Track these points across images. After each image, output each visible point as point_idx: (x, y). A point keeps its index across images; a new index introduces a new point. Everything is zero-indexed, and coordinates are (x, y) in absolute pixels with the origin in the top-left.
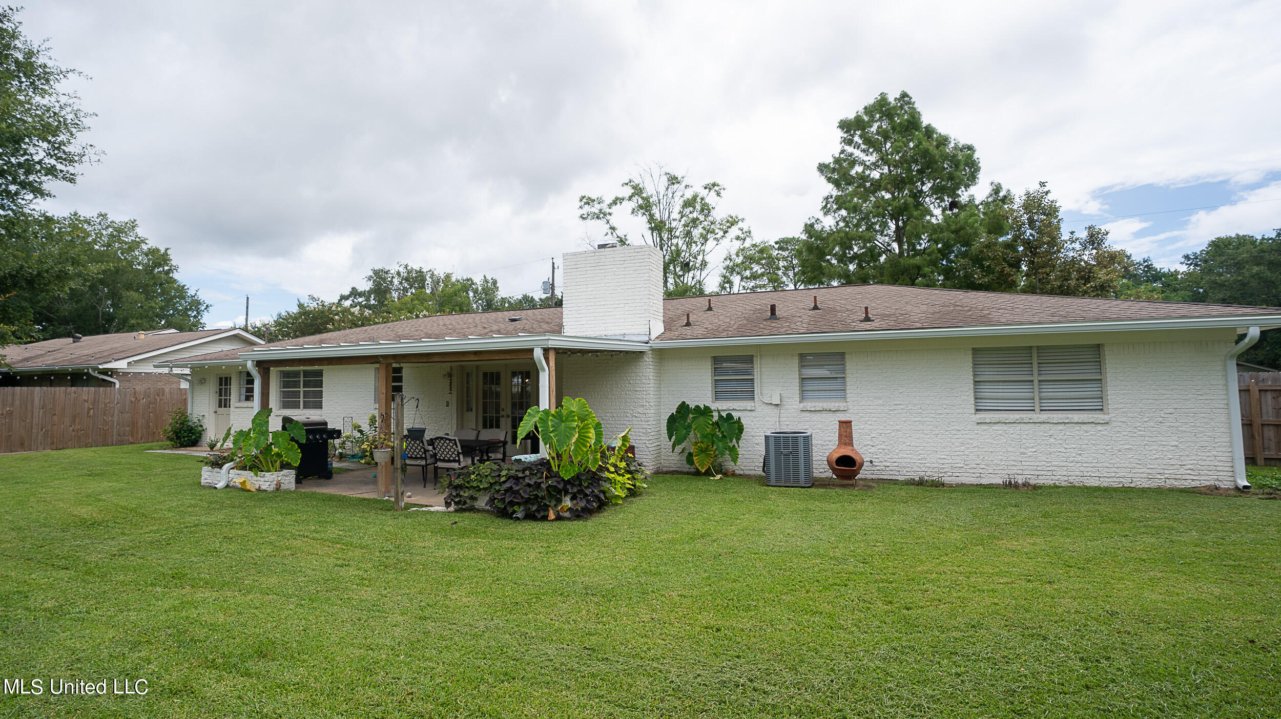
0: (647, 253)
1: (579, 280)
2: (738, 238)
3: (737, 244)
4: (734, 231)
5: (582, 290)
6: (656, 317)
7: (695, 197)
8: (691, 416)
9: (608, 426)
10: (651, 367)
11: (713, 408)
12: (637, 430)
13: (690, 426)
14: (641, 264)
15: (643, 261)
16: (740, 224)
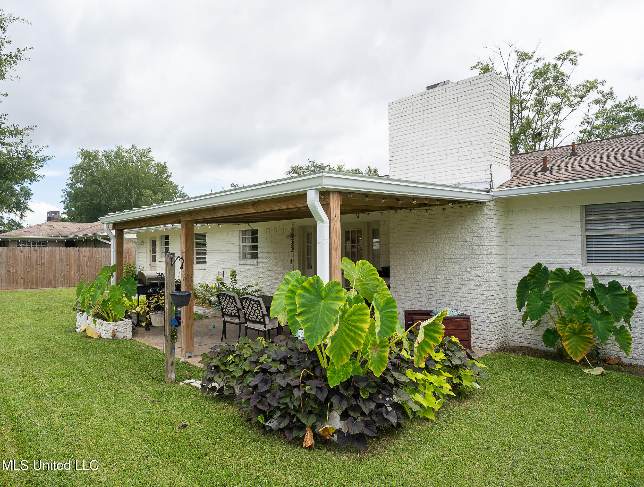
0: (486, 83)
1: (406, 129)
2: (597, 102)
3: (596, 108)
4: (593, 95)
5: (409, 139)
6: (500, 161)
7: (547, 67)
8: (550, 282)
9: (439, 289)
10: (494, 221)
11: (583, 273)
12: (475, 296)
13: (548, 296)
14: (479, 98)
15: (481, 93)
16: (600, 88)
